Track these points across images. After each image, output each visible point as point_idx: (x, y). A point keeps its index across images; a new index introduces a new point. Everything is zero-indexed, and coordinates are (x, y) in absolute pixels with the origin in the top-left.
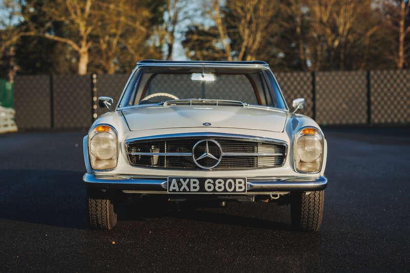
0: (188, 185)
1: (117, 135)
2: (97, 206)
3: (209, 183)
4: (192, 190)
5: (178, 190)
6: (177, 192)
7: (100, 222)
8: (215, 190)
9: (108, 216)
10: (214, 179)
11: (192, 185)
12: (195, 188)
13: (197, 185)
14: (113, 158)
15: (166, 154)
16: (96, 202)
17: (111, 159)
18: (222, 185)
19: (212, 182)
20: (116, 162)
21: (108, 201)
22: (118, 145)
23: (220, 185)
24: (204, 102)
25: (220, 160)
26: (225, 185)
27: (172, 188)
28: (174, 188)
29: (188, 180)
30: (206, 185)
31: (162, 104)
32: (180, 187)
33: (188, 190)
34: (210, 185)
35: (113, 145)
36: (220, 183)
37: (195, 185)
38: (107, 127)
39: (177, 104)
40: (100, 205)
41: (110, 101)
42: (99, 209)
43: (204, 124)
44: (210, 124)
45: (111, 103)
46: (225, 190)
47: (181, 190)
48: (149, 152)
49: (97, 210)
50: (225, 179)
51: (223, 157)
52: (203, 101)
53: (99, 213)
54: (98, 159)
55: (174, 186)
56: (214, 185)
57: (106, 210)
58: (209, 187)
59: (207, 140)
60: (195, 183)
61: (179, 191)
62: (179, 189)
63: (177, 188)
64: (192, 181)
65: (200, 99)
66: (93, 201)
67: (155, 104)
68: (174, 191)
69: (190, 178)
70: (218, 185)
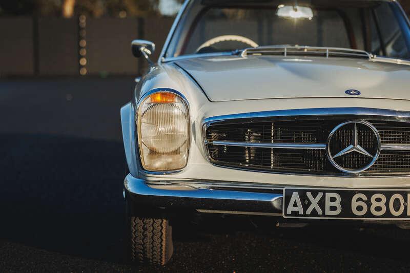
0: (322, 204)
1: (188, 109)
2: (146, 230)
3: (359, 199)
4: (328, 212)
5: (301, 212)
6: (301, 215)
7: (149, 256)
8: (369, 214)
9: (164, 247)
10: (369, 193)
11: (328, 204)
12: (333, 208)
13: (337, 203)
14: (181, 149)
15: (273, 145)
16: (145, 224)
17: (177, 152)
18: (382, 204)
19: (365, 198)
20: (185, 156)
21: (165, 221)
22: (190, 127)
23: (378, 204)
24: (306, 51)
25: (376, 158)
26: (387, 204)
27: (291, 208)
28: (295, 209)
29: (320, 195)
30: (354, 204)
31: (239, 54)
32: (306, 207)
33: (320, 212)
34: (360, 203)
35: (181, 127)
36: (379, 200)
37: (333, 204)
38: (171, 94)
39: (263, 54)
40: (152, 228)
41: (149, 47)
42: (150, 235)
43: (347, 92)
44: (359, 93)
45: (151, 51)
46: (388, 214)
47: (309, 212)
48: (243, 140)
49: (145, 236)
50: (388, 194)
51: (383, 152)
52: (304, 49)
53: (148, 241)
54: (153, 153)
55: (295, 205)
56: (369, 204)
57: (161, 237)
58: (360, 208)
59: (356, 122)
60: (333, 199)
61: (305, 215)
62: (305, 210)
63: (300, 209)
64: (328, 195)
65: (297, 46)
66: (138, 221)
67: (226, 54)
68: (295, 213)
69: (324, 192)
70: (375, 204)
